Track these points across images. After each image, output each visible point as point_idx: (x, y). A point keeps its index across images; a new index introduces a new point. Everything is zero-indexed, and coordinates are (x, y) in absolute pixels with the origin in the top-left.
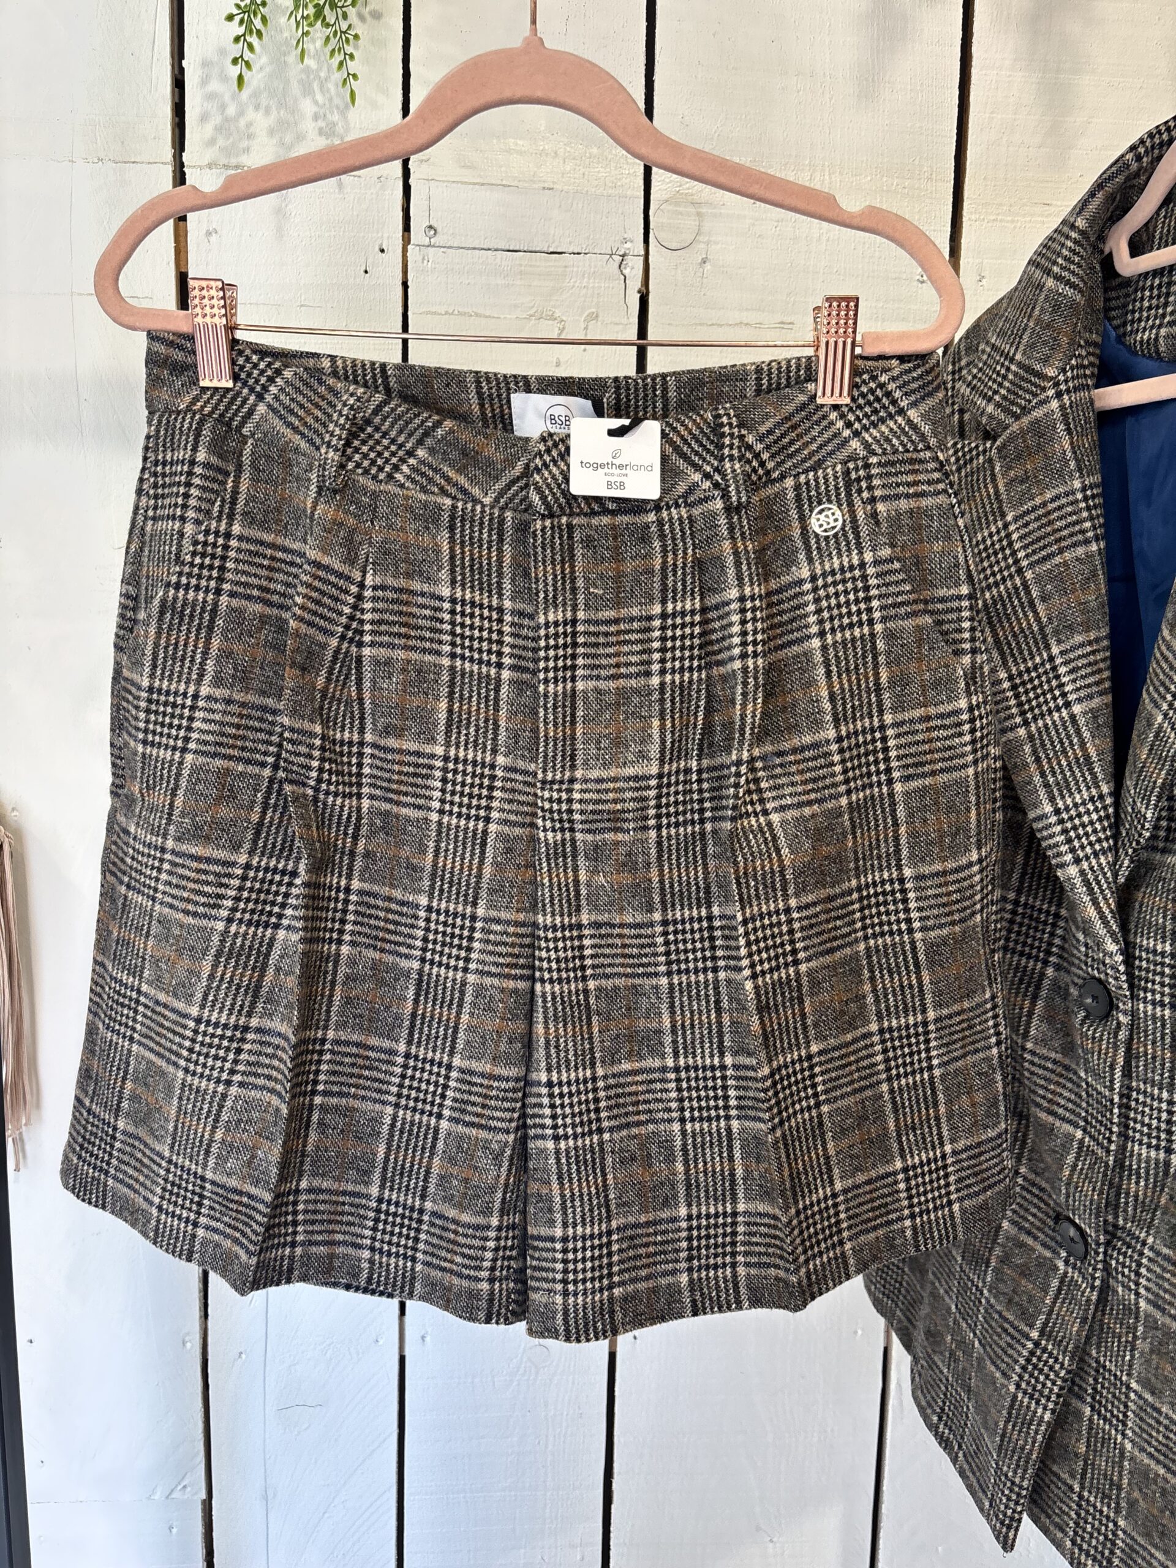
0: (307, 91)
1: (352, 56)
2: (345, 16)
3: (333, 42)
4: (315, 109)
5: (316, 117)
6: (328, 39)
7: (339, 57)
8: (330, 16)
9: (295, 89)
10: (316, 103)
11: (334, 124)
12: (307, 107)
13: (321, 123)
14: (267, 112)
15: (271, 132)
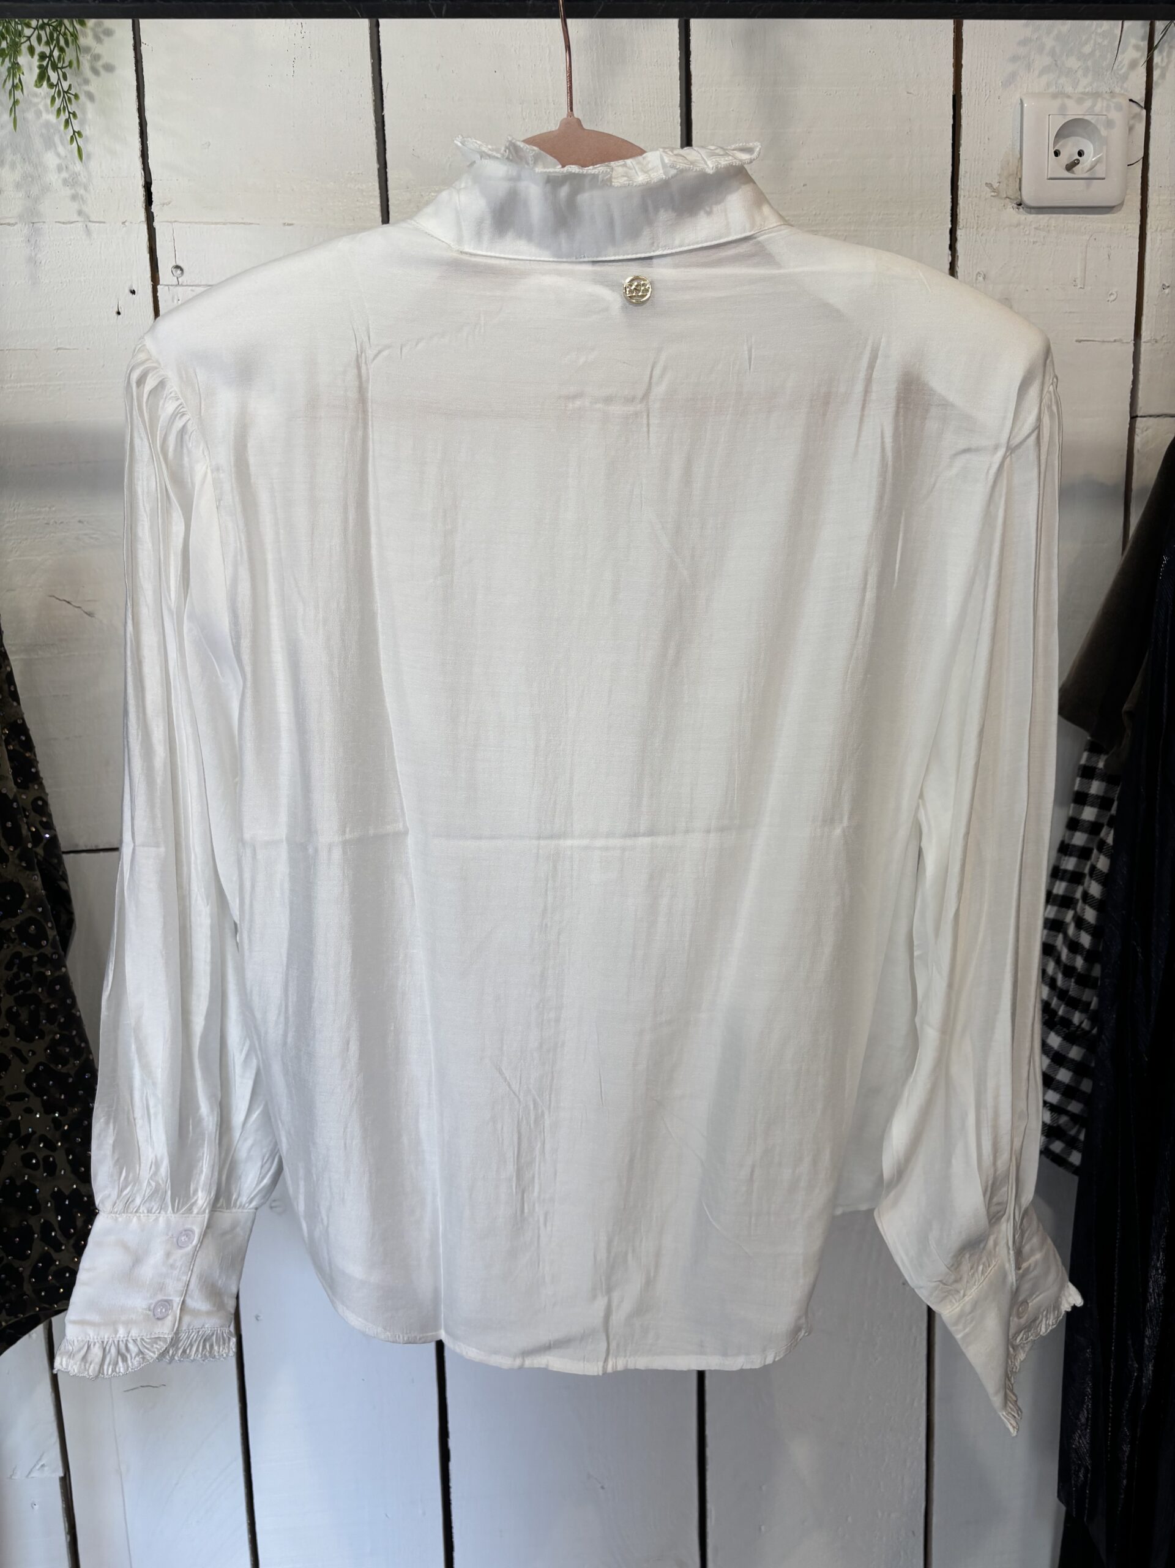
0: (49, 144)
1: (74, 115)
2: (65, 78)
3: (58, 102)
4: (57, 161)
5: (60, 169)
6: (53, 99)
7: (64, 116)
8: (53, 76)
9: (38, 143)
10: (58, 155)
11: (77, 174)
12: (51, 160)
13: (64, 175)
14: (13, 166)
15: (18, 186)
